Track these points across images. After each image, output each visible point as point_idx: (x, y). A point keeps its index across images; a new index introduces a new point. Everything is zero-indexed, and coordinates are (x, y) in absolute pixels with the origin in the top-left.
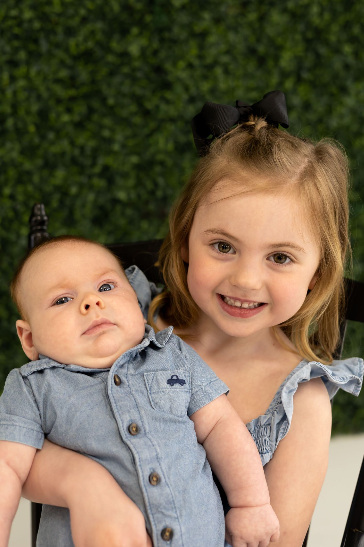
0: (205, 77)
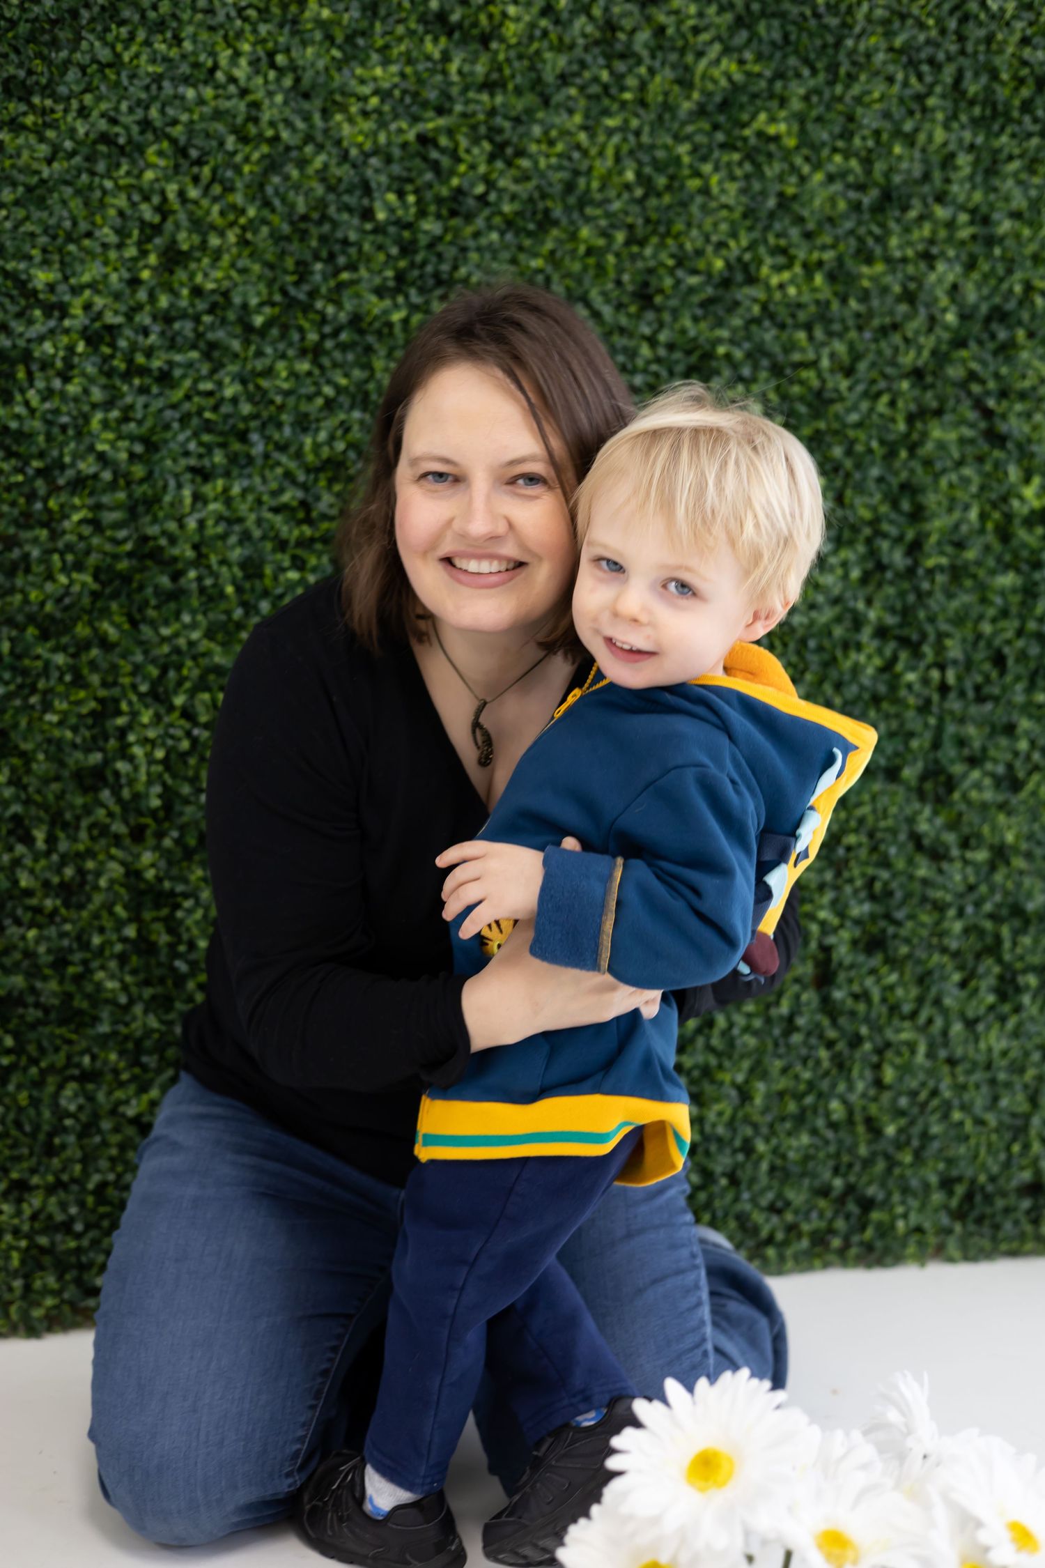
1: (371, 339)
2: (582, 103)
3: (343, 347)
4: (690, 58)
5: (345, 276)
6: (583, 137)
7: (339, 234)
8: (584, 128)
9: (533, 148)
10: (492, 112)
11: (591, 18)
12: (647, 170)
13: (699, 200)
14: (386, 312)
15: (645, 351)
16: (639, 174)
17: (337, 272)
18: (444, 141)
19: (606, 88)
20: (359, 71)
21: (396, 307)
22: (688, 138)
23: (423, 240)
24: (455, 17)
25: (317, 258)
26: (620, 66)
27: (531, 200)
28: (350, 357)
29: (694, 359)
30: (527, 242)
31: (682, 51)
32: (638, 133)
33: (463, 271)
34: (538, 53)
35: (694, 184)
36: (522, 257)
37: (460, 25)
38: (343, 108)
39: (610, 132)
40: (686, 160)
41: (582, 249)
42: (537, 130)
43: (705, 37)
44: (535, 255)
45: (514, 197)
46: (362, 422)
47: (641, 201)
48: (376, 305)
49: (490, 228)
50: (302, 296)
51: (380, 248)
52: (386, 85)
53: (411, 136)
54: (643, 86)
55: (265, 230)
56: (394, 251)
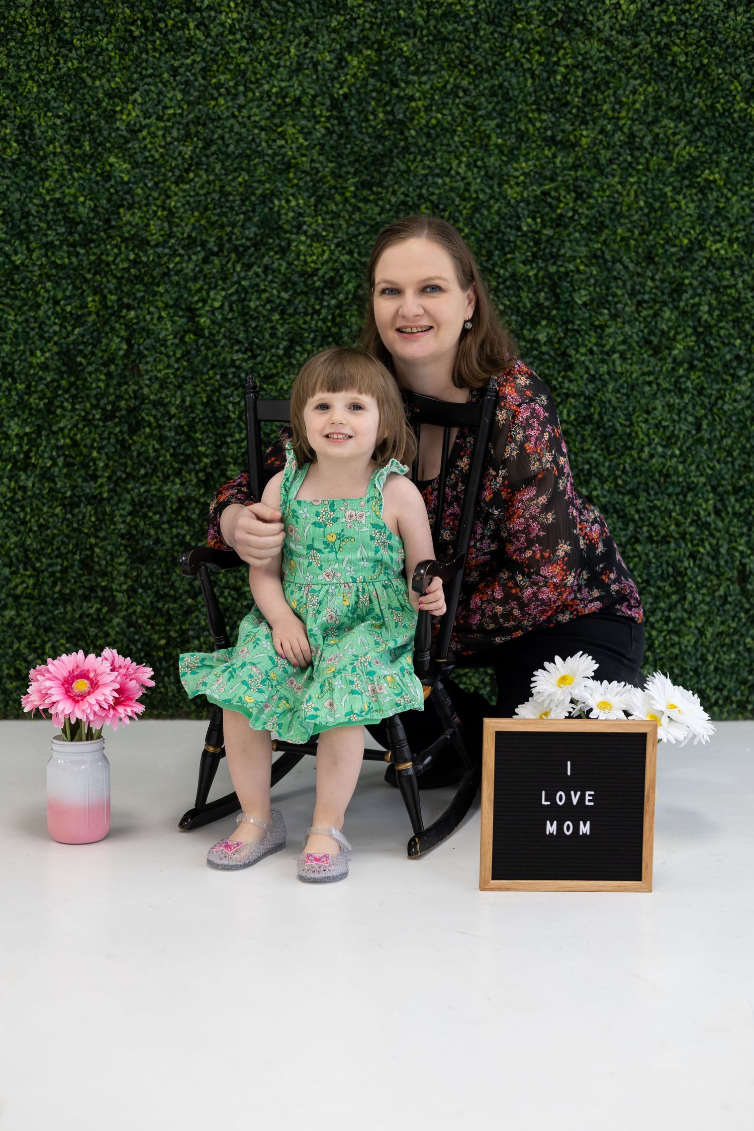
1: (520, 283)
2: (619, 172)
3: (508, 288)
4: (671, 147)
5: (509, 256)
6: (619, 187)
7: (506, 238)
8: (620, 183)
9: (595, 194)
10: (576, 179)
11: (623, 133)
12: (650, 200)
13: (676, 212)
14: (527, 271)
15: (650, 283)
16: (646, 202)
17: (505, 254)
18: (553, 194)
19: (630, 164)
20: (515, 165)
21: (532, 268)
22: (670, 184)
23: (544, 238)
24: (559, 138)
25: (496, 248)
26: (637, 153)
27: (594, 217)
28: (511, 292)
29: (674, 286)
30: (593, 237)
31: (667, 145)
32: (646, 184)
33: (562, 251)
34: (598, 151)
35: (673, 205)
36: (590, 244)
37: (561, 142)
38: (507, 182)
39: (632, 184)
40: (669, 194)
41: (619, 238)
42: (597, 186)
43: (679, 137)
44: (598, 242)
45: (587, 216)
46: (516, 321)
47: (647, 215)
48: (522, 268)
49: (575, 231)
50: (489, 266)
51: (525, 243)
52: (527, 170)
53: (538, 192)
54: (648, 160)
55: (473, 238)
56: (531, 244)
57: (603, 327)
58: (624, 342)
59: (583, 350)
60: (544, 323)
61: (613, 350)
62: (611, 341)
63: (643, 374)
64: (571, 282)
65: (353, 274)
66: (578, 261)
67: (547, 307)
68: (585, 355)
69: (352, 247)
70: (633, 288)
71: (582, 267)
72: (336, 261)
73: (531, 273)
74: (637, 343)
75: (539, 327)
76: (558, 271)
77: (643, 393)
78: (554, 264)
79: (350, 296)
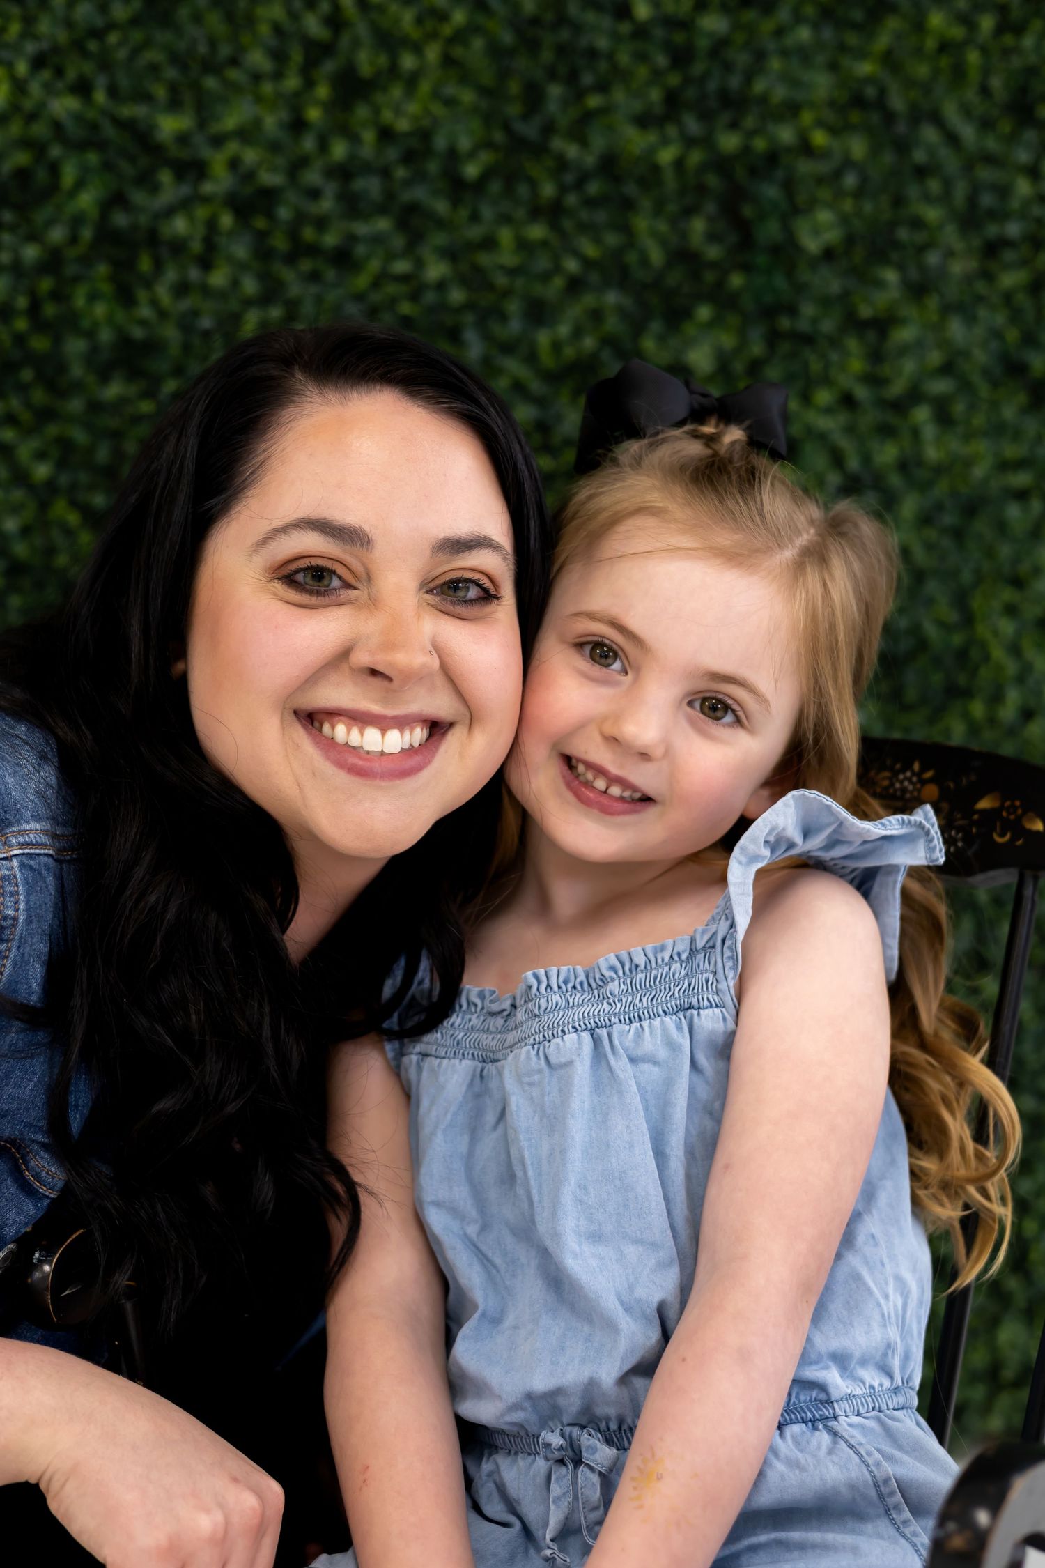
0: (886, 431)
57: (882, 325)
58: (947, 369)
59: (823, 397)
60: (704, 312)
61: (915, 396)
62: (909, 367)
63: (1004, 466)
64: (789, 186)
65: (93, 158)
66: (807, 117)
67: (713, 265)
68: (828, 411)
69: (88, 68)
70: (972, 201)
71: (819, 138)
72: (32, 117)
73: (666, 156)
74: (986, 373)
75: (689, 329)
76: (746, 150)
77: (1002, 527)
78: (734, 125)
79: (87, 234)
